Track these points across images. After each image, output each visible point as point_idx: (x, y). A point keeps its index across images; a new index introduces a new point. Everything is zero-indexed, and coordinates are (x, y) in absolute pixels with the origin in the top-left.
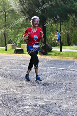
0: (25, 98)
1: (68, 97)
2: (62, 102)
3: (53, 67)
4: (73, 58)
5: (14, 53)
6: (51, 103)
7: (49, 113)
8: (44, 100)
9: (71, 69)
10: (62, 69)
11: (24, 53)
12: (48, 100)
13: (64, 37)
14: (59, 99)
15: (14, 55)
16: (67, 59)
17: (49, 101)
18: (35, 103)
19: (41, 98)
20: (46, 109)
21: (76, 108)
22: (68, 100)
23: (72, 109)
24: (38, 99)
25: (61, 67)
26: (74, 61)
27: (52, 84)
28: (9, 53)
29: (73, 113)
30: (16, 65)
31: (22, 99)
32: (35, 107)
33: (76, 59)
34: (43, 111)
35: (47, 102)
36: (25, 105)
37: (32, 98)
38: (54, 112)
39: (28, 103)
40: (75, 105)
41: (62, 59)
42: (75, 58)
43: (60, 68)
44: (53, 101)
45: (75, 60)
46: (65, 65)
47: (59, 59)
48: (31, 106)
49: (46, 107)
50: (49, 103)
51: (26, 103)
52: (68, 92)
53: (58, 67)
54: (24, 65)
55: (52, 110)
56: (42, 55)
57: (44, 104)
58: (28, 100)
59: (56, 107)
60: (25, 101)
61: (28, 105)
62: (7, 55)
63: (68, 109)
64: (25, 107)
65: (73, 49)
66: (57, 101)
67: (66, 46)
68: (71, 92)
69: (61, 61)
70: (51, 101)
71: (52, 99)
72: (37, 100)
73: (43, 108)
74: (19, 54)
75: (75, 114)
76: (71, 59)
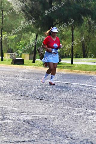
0: (8, 112)
1: (64, 113)
2: (54, 118)
3: (57, 80)
4: (85, 71)
5: (12, 63)
6: (40, 118)
7: (34, 128)
8: (32, 115)
9: (79, 84)
10: (68, 83)
11: (24, 64)
12: (37, 114)
13: (79, 47)
14: (52, 115)
15: (11, 66)
16: (78, 72)
17: (39, 115)
18: (20, 117)
19: (29, 113)
20: (30, 124)
21: (70, 124)
22: (63, 116)
23: (65, 125)
24: (25, 113)
25: (68, 81)
26: (86, 75)
27: (49, 98)
28: (5, 64)
29: (65, 129)
30: (10, 78)
31: (5, 113)
32: (17, 122)
33: (90, 73)
34: (26, 126)
35: (35, 117)
36: (5, 119)
37: (17, 112)
38: (41, 128)
39: (10, 117)
40: (71, 121)
41: (72, 73)
42: (88, 71)
43: (65, 83)
44: (44, 116)
45: (88, 74)
46: (73, 80)
47: (68, 72)
48: (13, 120)
49: (32, 121)
50: (37, 118)
51: (8, 117)
52: (66, 107)
53: (63, 81)
54: (21, 78)
55: (39, 125)
56: (46, 67)
57: (31, 118)
58: (11, 114)
59: (45, 123)
60: (7, 114)
61: (10, 119)
62: (3, 67)
63: (60, 125)
64: (4, 122)
65: (89, 62)
66: (49, 116)
67: (80, 59)
68: (71, 107)
69: (69, 75)
70: (41, 116)
71: (43, 114)
72: (23, 114)
73: (27, 122)
74: (18, 66)
75: (66, 130)
76: (83, 73)
